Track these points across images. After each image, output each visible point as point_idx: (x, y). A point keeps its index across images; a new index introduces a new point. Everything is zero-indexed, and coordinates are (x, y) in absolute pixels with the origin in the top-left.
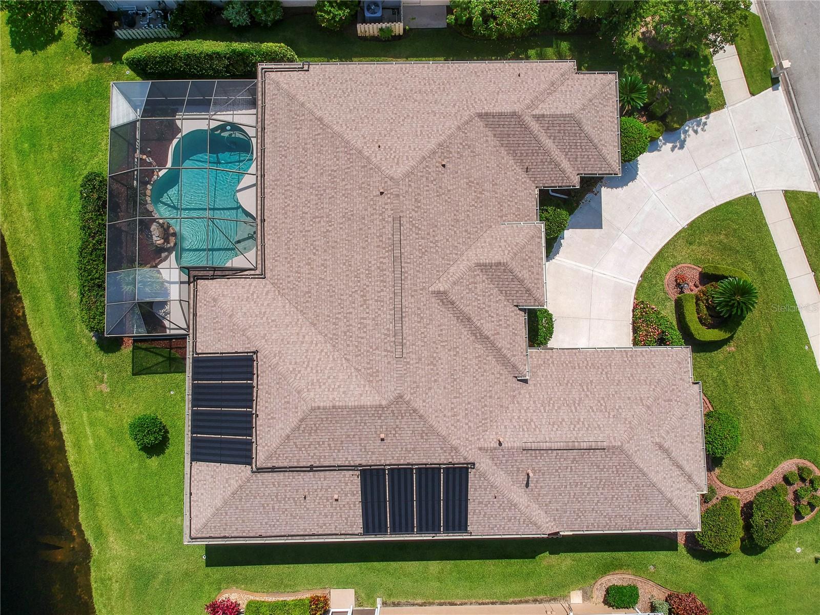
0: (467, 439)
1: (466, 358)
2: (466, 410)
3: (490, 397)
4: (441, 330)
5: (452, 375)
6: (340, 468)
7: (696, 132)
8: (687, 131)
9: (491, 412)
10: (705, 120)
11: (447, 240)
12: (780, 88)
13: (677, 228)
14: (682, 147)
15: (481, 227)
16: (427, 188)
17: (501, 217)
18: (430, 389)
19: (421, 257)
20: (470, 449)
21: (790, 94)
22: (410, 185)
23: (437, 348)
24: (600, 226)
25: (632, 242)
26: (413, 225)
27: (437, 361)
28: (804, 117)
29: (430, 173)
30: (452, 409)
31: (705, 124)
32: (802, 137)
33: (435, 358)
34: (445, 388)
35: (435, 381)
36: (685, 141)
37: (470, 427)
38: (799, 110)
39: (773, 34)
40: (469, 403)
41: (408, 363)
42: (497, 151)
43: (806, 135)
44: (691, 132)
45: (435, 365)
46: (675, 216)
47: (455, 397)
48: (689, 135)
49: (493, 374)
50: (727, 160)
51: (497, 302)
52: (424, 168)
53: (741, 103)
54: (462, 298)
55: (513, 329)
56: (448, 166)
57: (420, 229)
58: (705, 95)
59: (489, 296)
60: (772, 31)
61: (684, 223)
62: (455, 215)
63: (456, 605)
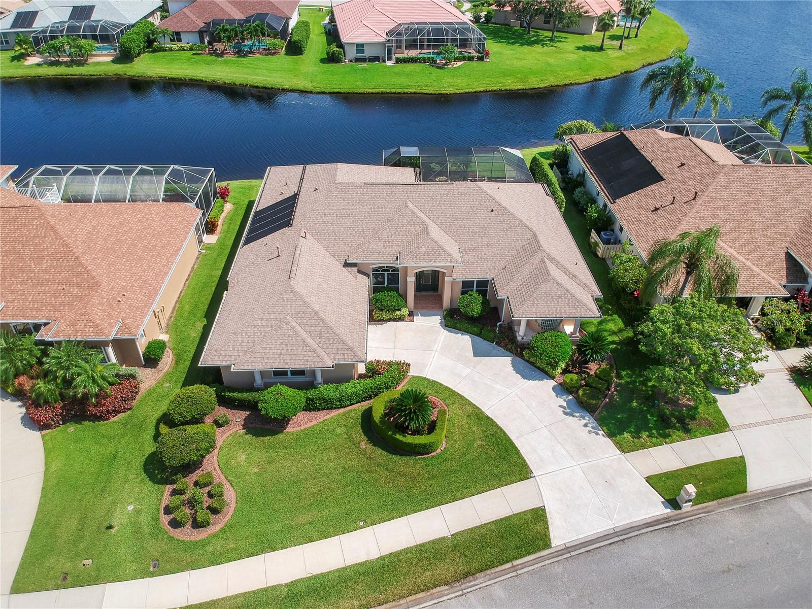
0: (308, 222)
1: (363, 223)
2: (328, 222)
3: (335, 239)
4: (382, 208)
5: (352, 213)
6: (300, 186)
7: (586, 425)
8: (584, 418)
9: (325, 239)
10: (601, 434)
11: (442, 213)
12: (669, 510)
13: (484, 408)
14: (566, 414)
15: (455, 235)
16: (475, 201)
17: (465, 250)
18: (344, 200)
19: (429, 196)
20: (301, 224)
21: (667, 522)
22: (474, 190)
23: (370, 205)
24: (476, 355)
25: (464, 375)
26: (449, 192)
27: (361, 204)
28: (643, 537)
29: (485, 202)
30: (330, 213)
31: (597, 434)
32: (616, 534)
33: (363, 203)
34: (344, 209)
35: (349, 203)
36: (574, 416)
37: (316, 224)
38: (651, 531)
39: (734, 507)
40: (332, 225)
41: (361, 188)
42: (513, 248)
43: (621, 538)
44: (584, 422)
45: (359, 203)
46: (494, 407)
47: (337, 215)
48: (580, 420)
49: (351, 241)
50: (563, 452)
51: (402, 240)
52: (488, 198)
53: (632, 467)
54: (403, 216)
55: (383, 251)
56: (493, 214)
57: (447, 196)
58: (627, 432)
59: (406, 235)
60: (738, 506)
61: (489, 413)
62: (460, 218)
63: (186, 281)
